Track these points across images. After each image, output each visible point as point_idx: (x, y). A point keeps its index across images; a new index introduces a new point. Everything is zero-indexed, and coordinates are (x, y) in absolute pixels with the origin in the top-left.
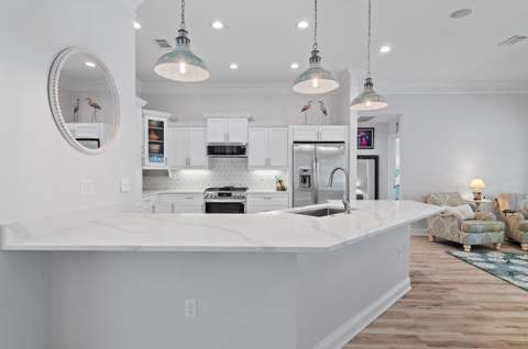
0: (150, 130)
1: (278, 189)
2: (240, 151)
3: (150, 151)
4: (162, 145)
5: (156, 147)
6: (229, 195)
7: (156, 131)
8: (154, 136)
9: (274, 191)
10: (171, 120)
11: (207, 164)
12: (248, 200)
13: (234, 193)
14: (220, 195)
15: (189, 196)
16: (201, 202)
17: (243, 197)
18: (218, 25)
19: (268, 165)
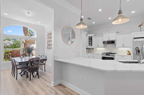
0: (89, 39)
1: (128, 54)
2: (113, 42)
3: (89, 44)
4: (92, 42)
5: (90, 43)
6: (109, 55)
7: (91, 39)
8: (90, 40)
9: (127, 55)
10: (94, 36)
11: (103, 46)
12: (115, 57)
13: (110, 54)
14: (106, 55)
15: (98, 55)
16: (101, 56)
17: (113, 56)
18: (100, 10)
19: (123, 46)
